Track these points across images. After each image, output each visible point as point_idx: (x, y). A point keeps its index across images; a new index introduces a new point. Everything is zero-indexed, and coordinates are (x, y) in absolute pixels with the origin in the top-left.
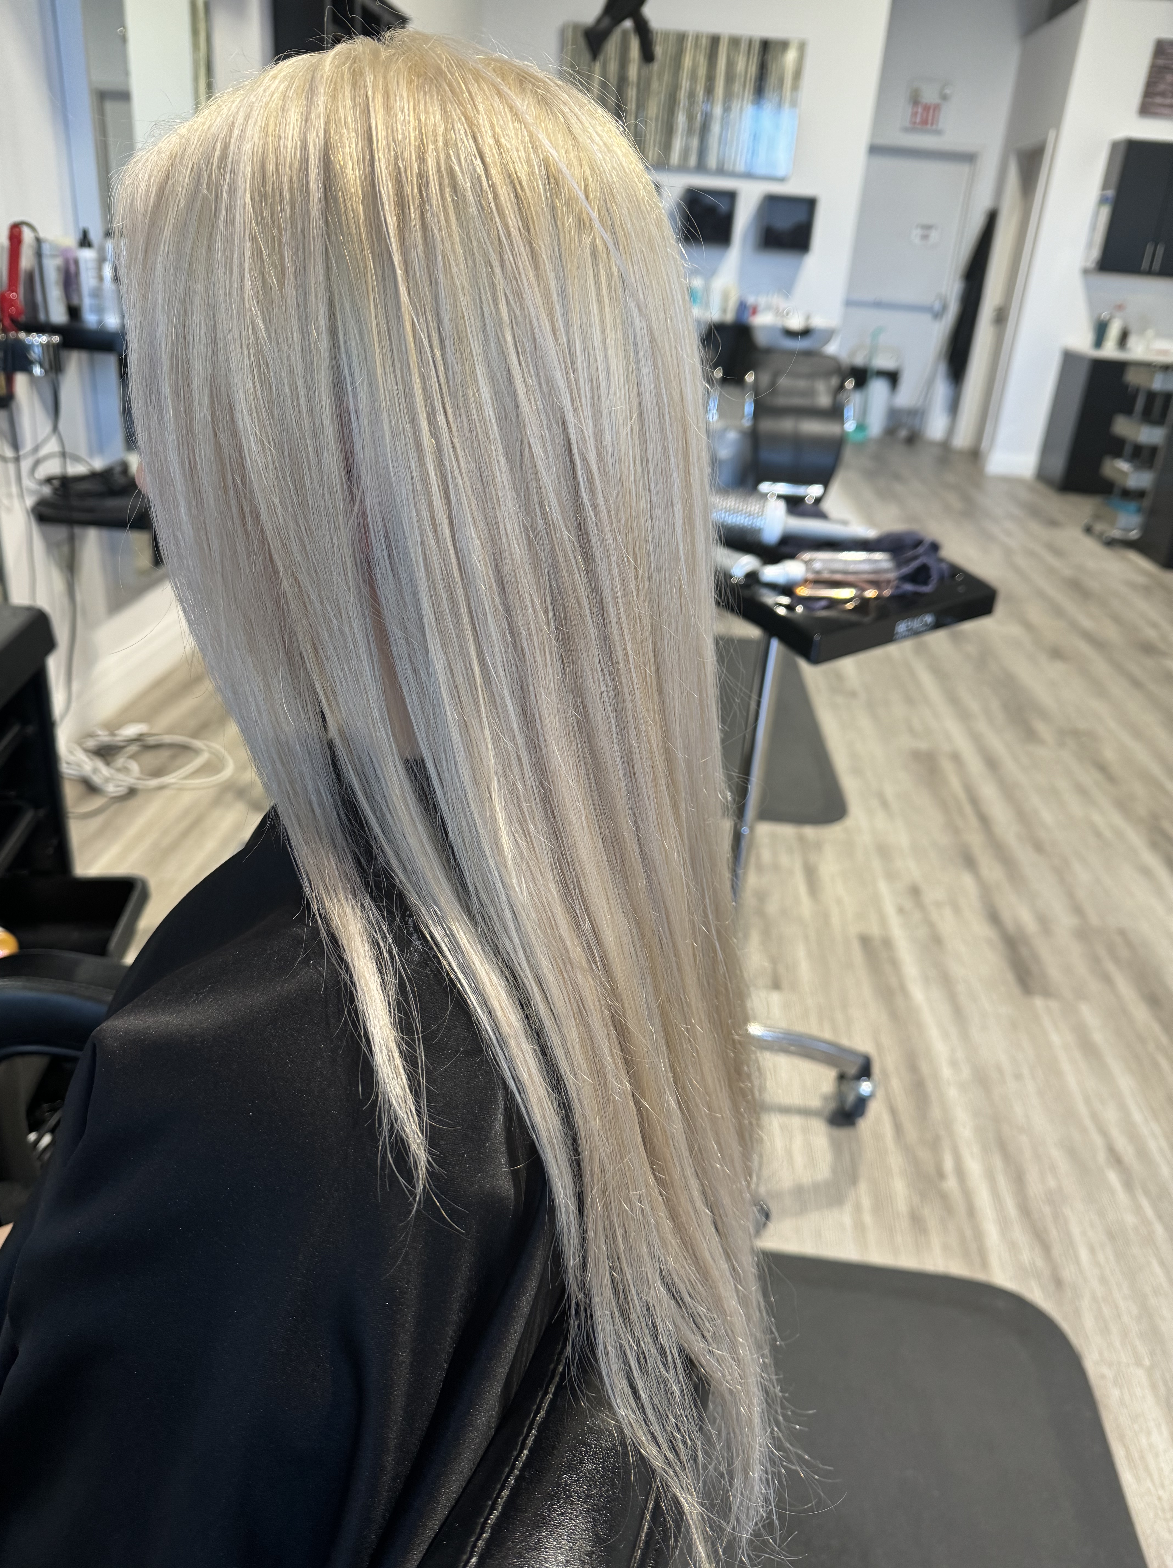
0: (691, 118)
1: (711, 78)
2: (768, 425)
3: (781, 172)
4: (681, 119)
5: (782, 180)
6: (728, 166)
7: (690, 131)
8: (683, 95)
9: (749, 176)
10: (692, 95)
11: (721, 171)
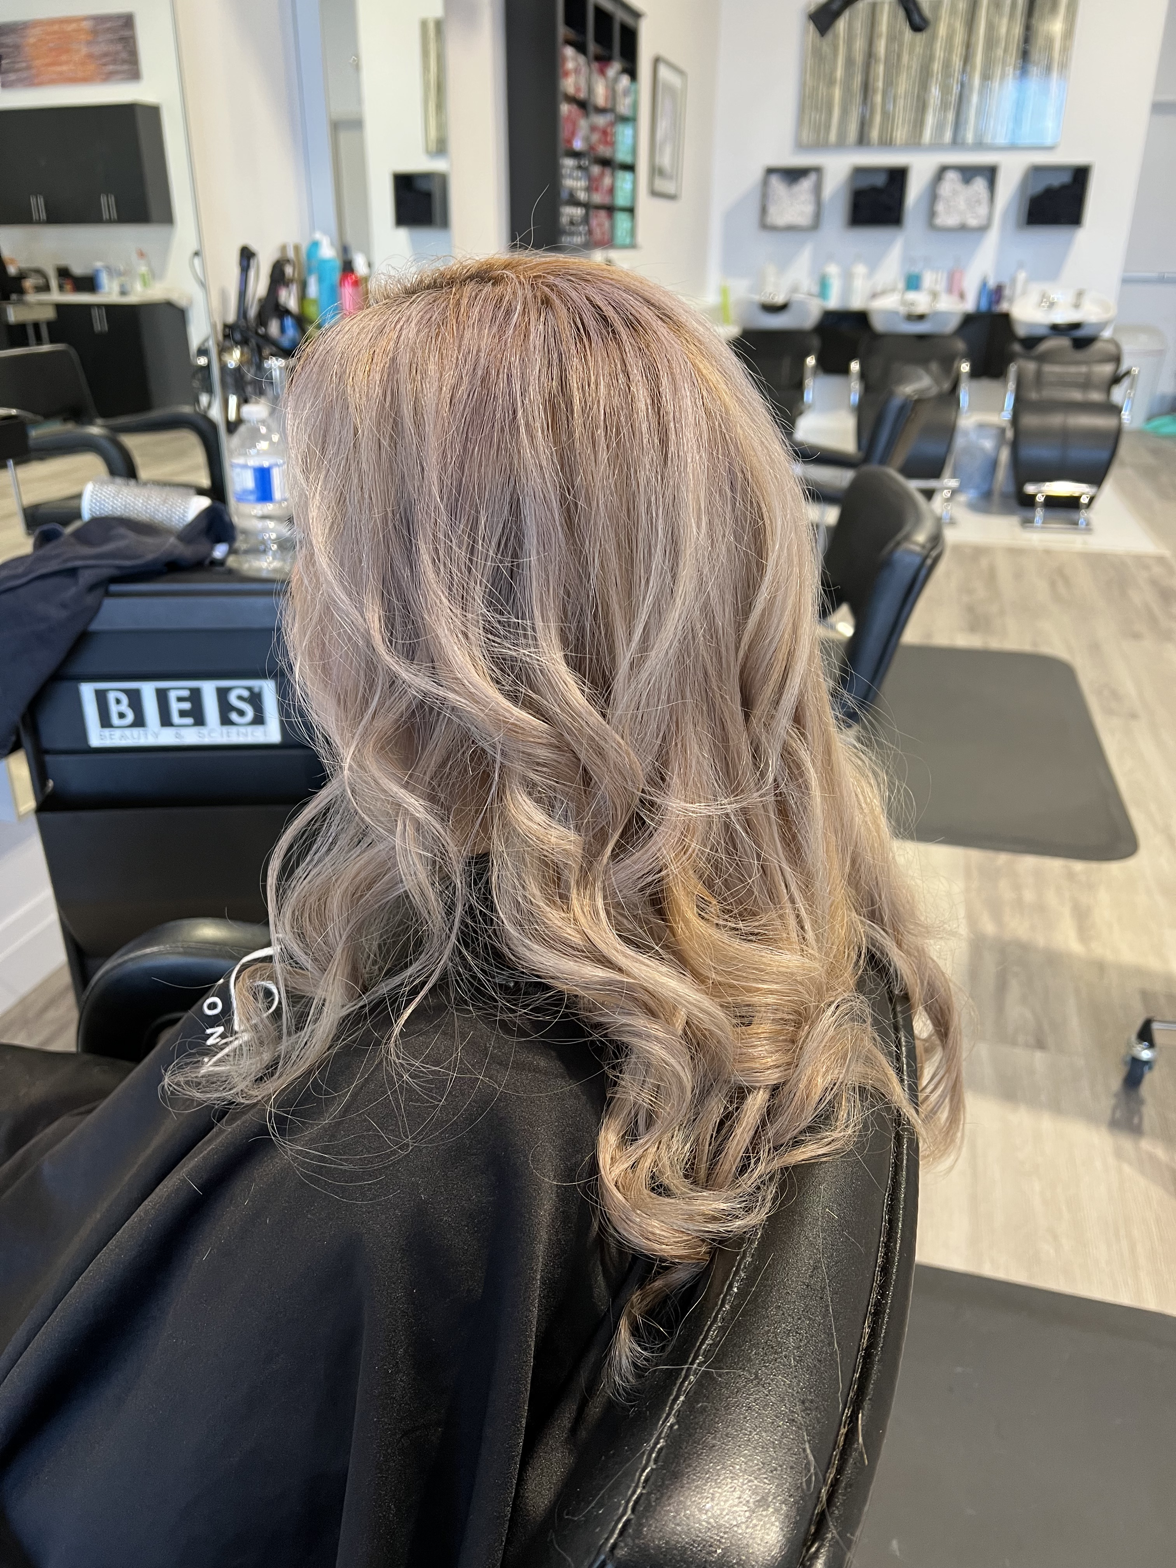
0: (945, 90)
1: (968, 46)
2: (1030, 421)
3: (1049, 142)
4: (935, 92)
5: (1050, 148)
6: (988, 139)
7: (944, 106)
8: (936, 66)
9: (1012, 147)
10: (947, 65)
11: (980, 146)
